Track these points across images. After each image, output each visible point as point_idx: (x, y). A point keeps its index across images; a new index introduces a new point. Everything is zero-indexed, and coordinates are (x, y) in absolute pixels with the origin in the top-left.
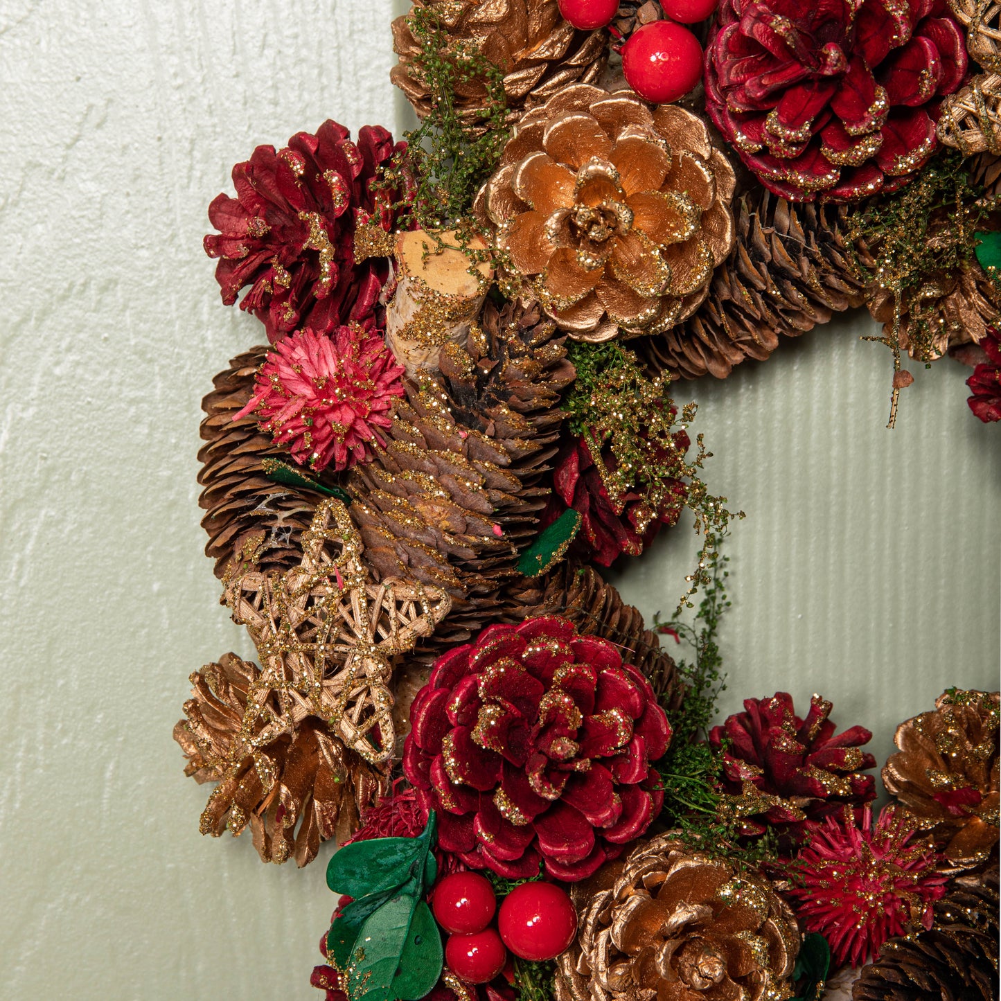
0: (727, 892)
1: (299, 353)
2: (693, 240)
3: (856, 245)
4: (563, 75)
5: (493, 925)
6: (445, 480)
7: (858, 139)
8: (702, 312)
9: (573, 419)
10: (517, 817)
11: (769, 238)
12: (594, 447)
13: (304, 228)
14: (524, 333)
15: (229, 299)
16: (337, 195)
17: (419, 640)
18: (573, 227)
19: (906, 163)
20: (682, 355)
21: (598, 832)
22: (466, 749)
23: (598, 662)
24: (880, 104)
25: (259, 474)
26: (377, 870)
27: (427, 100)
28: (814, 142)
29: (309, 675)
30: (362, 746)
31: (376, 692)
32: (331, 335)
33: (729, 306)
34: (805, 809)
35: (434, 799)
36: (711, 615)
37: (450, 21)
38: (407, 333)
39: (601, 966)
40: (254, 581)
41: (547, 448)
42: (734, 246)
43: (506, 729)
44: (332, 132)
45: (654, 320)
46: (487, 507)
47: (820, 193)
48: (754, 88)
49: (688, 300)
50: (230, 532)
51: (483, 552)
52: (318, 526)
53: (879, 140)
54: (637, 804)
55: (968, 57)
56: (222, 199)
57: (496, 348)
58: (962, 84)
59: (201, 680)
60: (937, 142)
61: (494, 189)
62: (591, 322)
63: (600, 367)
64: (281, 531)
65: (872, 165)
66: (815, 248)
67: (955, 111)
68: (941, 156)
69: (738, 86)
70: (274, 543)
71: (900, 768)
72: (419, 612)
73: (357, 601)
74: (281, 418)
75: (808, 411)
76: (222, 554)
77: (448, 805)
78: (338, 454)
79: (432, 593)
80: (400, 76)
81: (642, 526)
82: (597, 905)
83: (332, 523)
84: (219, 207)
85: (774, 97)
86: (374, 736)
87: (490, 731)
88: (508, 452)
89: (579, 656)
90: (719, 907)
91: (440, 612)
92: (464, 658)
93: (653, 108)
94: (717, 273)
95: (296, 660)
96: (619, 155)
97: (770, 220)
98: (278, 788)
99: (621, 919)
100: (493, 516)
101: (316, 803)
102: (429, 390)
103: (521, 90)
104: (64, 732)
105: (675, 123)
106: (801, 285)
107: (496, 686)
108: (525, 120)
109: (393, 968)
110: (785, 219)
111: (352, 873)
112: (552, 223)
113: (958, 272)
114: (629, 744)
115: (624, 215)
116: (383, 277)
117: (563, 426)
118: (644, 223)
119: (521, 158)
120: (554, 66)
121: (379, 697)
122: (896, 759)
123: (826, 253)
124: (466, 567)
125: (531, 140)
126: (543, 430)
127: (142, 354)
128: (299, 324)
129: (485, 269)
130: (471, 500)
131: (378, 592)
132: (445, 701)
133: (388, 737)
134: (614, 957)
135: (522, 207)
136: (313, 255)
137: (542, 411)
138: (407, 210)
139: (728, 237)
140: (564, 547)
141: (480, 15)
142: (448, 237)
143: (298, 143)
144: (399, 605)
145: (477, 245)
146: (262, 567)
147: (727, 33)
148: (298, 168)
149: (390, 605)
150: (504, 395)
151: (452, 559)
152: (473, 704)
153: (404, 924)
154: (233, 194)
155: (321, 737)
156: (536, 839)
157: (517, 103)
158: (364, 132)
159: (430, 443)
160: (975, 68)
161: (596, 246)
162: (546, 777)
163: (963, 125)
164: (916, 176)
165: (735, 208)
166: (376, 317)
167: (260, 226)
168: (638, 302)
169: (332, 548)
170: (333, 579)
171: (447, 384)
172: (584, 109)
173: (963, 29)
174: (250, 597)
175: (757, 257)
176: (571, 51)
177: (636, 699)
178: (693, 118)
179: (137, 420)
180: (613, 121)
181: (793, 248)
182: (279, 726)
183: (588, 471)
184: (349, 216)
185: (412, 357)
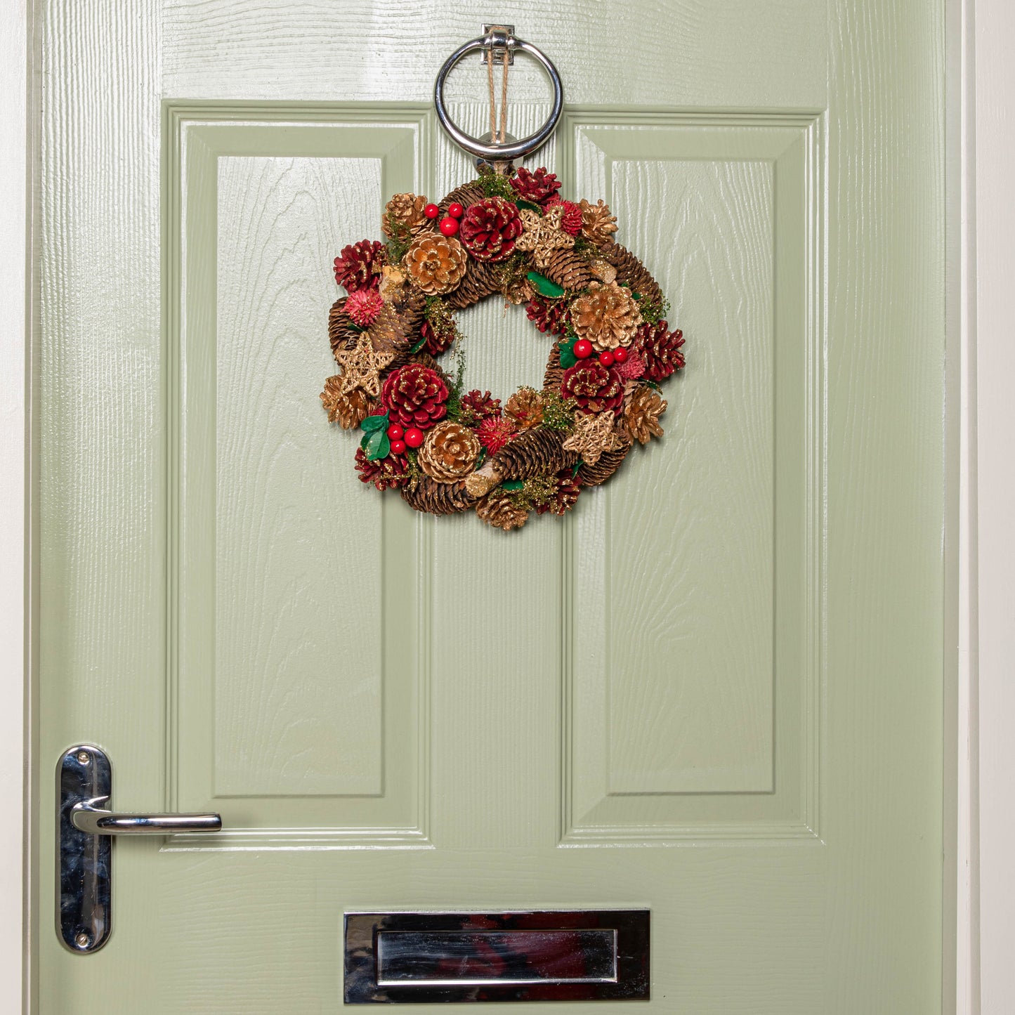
0: (462, 431)
1: (357, 296)
2: (456, 270)
3: (496, 273)
4: (425, 229)
5: (402, 439)
6: (393, 327)
7: (495, 246)
8: (458, 289)
9: (425, 314)
10: (409, 409)
11: (475, 271)
12: (431, 322)
13: (359, 265)
14: (414, 292)
15: (339, 284)
16: (368, 257)
17: (387, 367)
18: (427, 265)
19: (508, 253)
20: (454, 301)
21: (430, 414)
22: (398, 393)
23: (430, 374)
24: (500, 238)
25: (345, 327)
26: (374, 425)
27: (391, 235)
28: (485, 247)
29: (359, 375)
30: (371, 392)
31: (375, 379)
32: (365, 292)
33: (465, 288)
34: (483, 416)
35: (389, 406)
36: (460, 371)
37: (397, 216)
38: (385, 291)
39: (430, 449)
40: (345, 353)
41: (419, 321)
42: (466, 273)
43: (407, 388)
44: (366, 242)
45: (446, 290)
46: (404, 334)
47: (488, 259)
48: (471, 233)
49: (455, 285)
50: (338, 341)
51: (403, 346)
52: (361, 338)
53: (500, 247)
54: (439, 409)
55: (523, 228)
56: (338, 258)
57: (407, 296)
58: (522, 234)
59: (329, 380)
60: (515, 248)
61: (407, 256)
62: (430, 290)
63: (433, 301)
64: (351, 341)
65: (499, 253)
66: (487, 274)
67: (519, 241)
68: (516, 252)
69: (466, 233)
70: (349, 344)
71: (508, 408)
72: (386, 359)
73: (371, 356)
74: (352, 313)
75: (487, 319)
76: (335, 348)
77: (392, 407)
78: (367, 321)
79: (390, 355)
80: (384, 229)
81: (443, 343)
82: (429, 436)
84: (337, 260)
85: (475, 236)
86: (374, 390)
87: (403, 388)
88: (410, 321)
89: (425, 371)
90: (460, 435)
91: (391, 359)
92: (398, 372)
93: (447, 238)
94: (462, 279)
95: (355, 371)
96: (439, 249)
97: (476, 267)
98: (348, 405)
99: (435, 437)
100: (405, 336)
101: (358, 410)
102: (390, 305)
103: (414, 233)
104: (288, 399)
105: (452, 242)
106: (484, 283)
107: (405, 378)
108: (415, 240)
109: (378, 449)
110: (480, 267)
111: (367, 425)
112: (421, 264)
113: (522, 281)
114: (437, 393)
115: (439, 263)
116: (379, 277)
117: (423, 315)
118: (444, 266)
119: (414, 249)
120: (423, 227)
121: (376, 380)
122: (506, 406)
123: (490, 275)
124: (398, 350)
125: (416, 245)
126: (418, 316)
127: (312, 299)
128: (357, 289)
129: (405, 276)
130: (400, 332)
131: (376, 355)
132: (392, 382)
133: (378, 390)
134: (433, 447)
135: (414, 261)
136: (361, 272)
137: (417, 311)
138: (385, 261)
139: (465, 270)
140: (422, 345)
141: (405, 214)
142: (396, 268)
143: (358, 244)
144: (381, 358)
145: (403, 270)
146: (346, 350)
147: (465, 220)
148: (358, 250)
149: (379, 358)
150: (408, 307)
151: (395, 347)
152: (399, 382)
153: (380, 438)
154: (341, 257)
155: (360, 392)
156: (414, 417)
157: (413, 236)
158: (375, 242)
159: (390, 318)
160: (524, 231)
161: (432, 270)
162: (417, 399)
163: (521, 244)
164: (511, 256)
165: (467, 263)
166: (377, 288)
167: (349, 264)
168: (442, 285)
169: (365, 344)
170: (365, 351)
171: (394, 304)
172: (430, 238)
173: (521, 221)
174: (343, 357)
175: (473, 276)
176: (427, 223)
177: (440, 383)
178: (456, 240)
179: (310, 316)
180: (437, 240)
181: (481, 274)
182: (349, 388)
183: (429, 329)
184: (371, 262)
185: (386, 297)
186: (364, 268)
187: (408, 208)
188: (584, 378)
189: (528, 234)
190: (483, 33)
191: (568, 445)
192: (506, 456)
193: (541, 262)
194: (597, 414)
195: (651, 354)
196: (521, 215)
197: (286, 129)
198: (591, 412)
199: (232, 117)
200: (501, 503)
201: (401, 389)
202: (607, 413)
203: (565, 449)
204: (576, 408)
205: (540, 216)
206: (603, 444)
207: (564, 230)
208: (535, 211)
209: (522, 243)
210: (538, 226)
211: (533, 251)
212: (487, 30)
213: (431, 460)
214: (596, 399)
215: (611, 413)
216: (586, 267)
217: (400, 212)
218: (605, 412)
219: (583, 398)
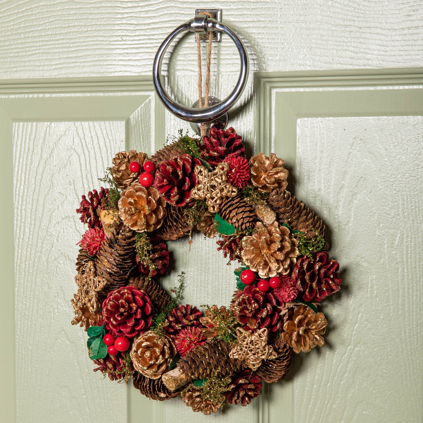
0: (155, 340)
4: (137, 180)
5: (114, 345)
6: (107, 258)
11: (173, 213)
14: (124, 230)
16: (95, 203)
19: (188, 201)
25: (84, 256)
26: (96, 332)
31: (94, 298)
34: (181, 327)
40: (79, 276)
41: (129, 253)
43: (113, 306)
50: (78, 267)
51: (115, 272)
53: (178, 196)
55: (198, 181)
58: (196, 186)
60: (191, 197)
63: (140, 237)
64: (85, 266)
65: (180, 201)
66: (180, 216)
67: (193, 192)
73: (92, 280)
77: (106, 321)
86: (93, 307)
88: (118, 254)
90: (153, 343)
93: (147, 188)
96: (138, 197)
101: (90, 320)
102: (106, 241)
105: (153, 191)
109: (97, 352)
111: (91, 333)
119: (122, 197)
120: (135, 178)
125: (124, 193)
126: (126, 250)
130: (112, 262)
131: (95, 279)
132: (106, 301)
137: (125, 246)
142: (111, 212)
144: (99, 282)
145: (116, 213)
146: (80, 274)
151: (109, 273)
153: (99, 343)
154: (81, 201)
156: (119, 328)
160: (198, 183)
169: (90, 271)
170: (89, 276)
172: (134, 188)
173: (195, 176)
174: (78, 280)
177: (141, 302)
180: (138, 190)
181: (177, 215)
184: (97, 207)
189: (200, 186)
191: (233, 354)
193: (212, 209)
194: (254, 331)
195: (303, 282)
196: (195, 171)
197: (61, 99)
198: (249, 329)
199: (25, 91)
202: (262, 330)
204: (239, 325)
205: (210, 171)
206: (260, 354)
207: (229, 182)
208: (206, 167)
209: (196, 194)
210: (206, 180)
211: (205, 199)
214: (253, 319)
215: (265, 330)
216: (251, 211)
218: (260, 329)
219: (243, 318)
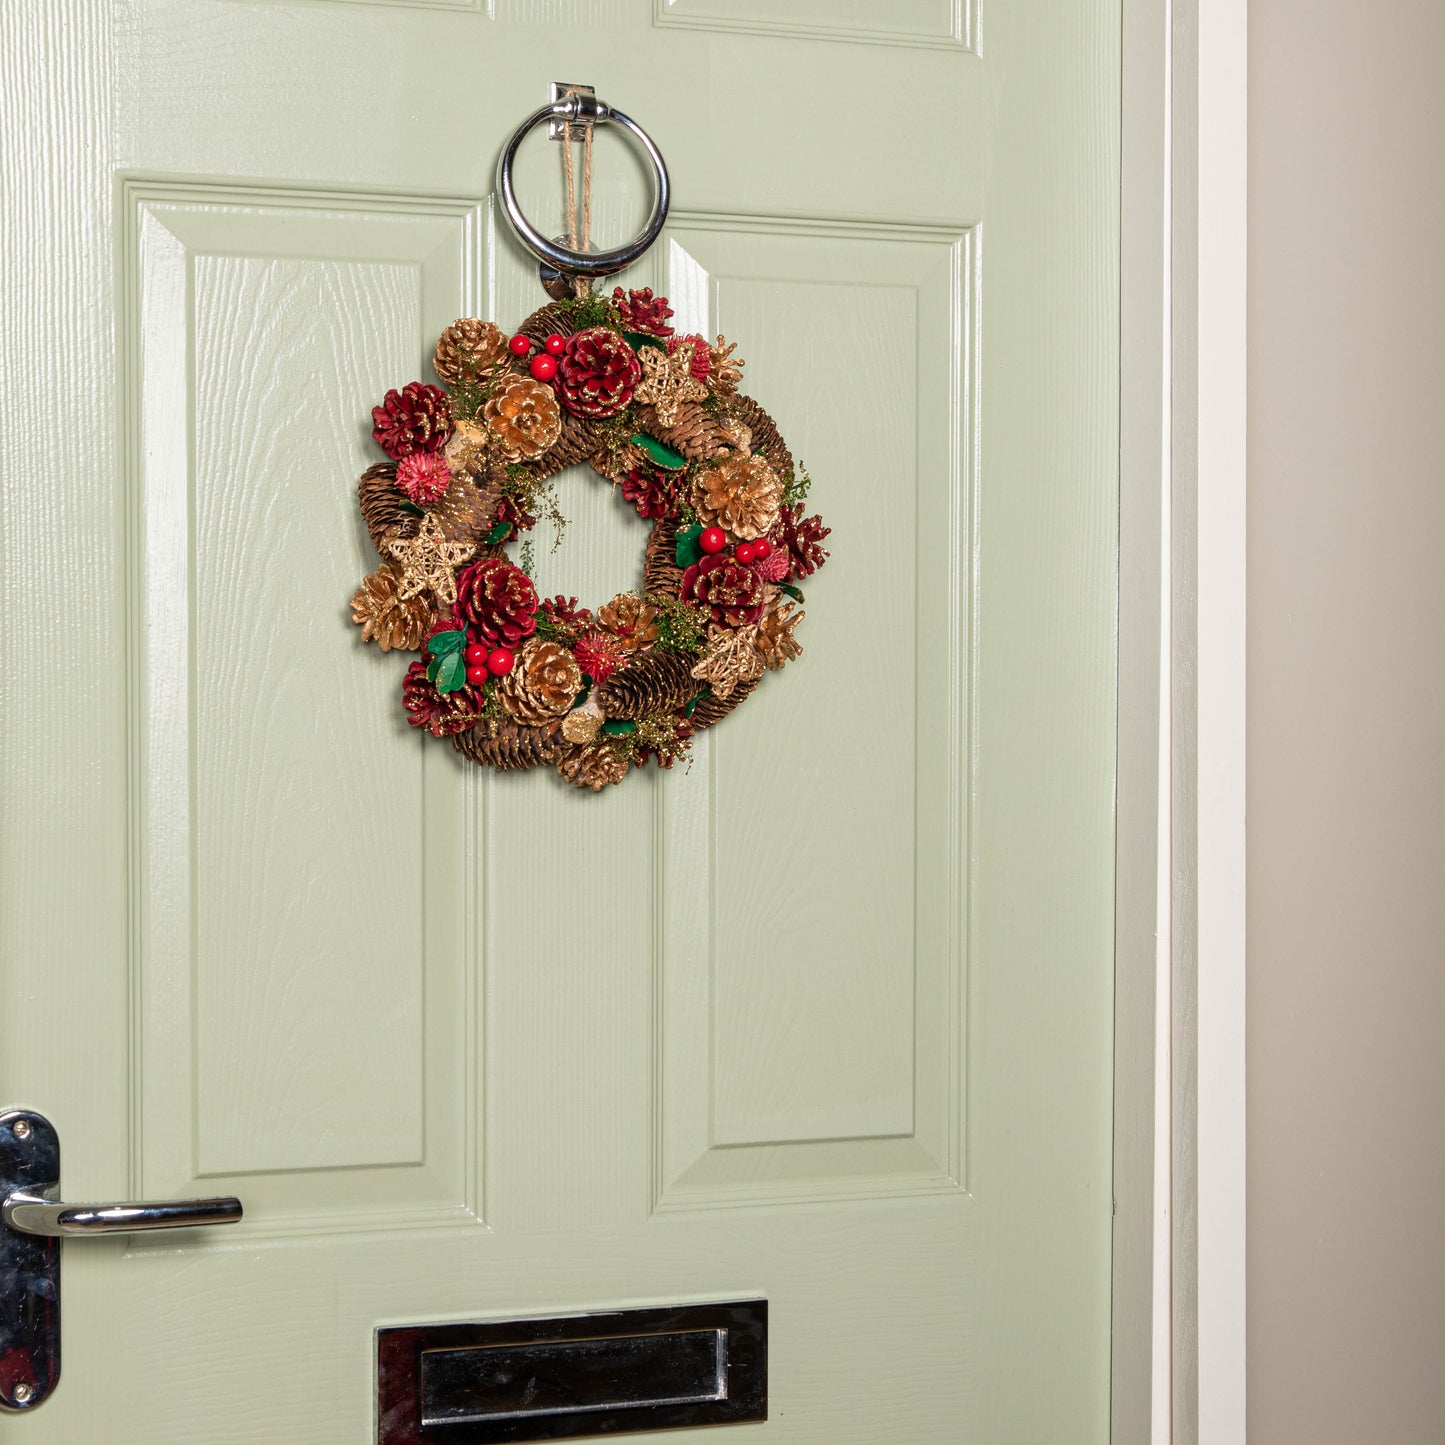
0: (562, 654)
1: (412, 463)
5: (486, 663)
6: (473, 507)
7: (611, 397)
10: (499, 621)
12: (512, 500)
13: (419, 419)
14: (495, 457)
16: (430, 407)
17: (464, 562)
18: (521, 421)
21: (524, 629)
22: (483, 599)
24: (621, 385)
25: (396, 506)
26: (447, 643)
27: (453, 376)
28: (596, 398)
29: (425, 574)
30: (445, 598)
31: (450, 579)
32: (425, 456)
35: (468, 618)
37: (468, 349)
38: (454, 456)
42: (560, 432)
43: (494, 592)
46: (486, 516)
47: (593, 414)
48: (580, 378)
50: (384, 526)
52: (425, 522)
53: (617, 398)
54: (532, 622)
55: (642, 373)
56: (377, 408)
57: (488, 463)
58: (643, 380)
60: (633, 400)
61: (486, 408)
62: (515, 456)
63: (515, 471)
64: (406, 525)
65: (613, 406)
67: (639, 389)
68: (632, 404)
69: (571, 377)
70: (406, 530)
71: (602, 621)
72: (464, 551)
73: (442, 547)
74: (408, 486)
77: (473, 620)
78: (430, 499)
79: (467, 545)
82: (517, 658)
83: (431, 521)
84: (376, 410)
85: (586, 382)
86: (450, 595)
87: (490, 592)
90: (562, 658)
91: (471, 552)
92: (480, 568)
95: (420, 568)
96: (534, 398)
98: (407, 616)
99: (528, 661)
100: (488, 520)
101: (418, 622)
102: (465, 476)
109: (451, 678)
110: (576, 425)
111: (437, 645)
112: (514, 420)
113: (625, 445)
116: (449, 436)
119: (498, 398)
121: (451, 581)
122: (600, 618)
123: (588, 437)
124: (480, 538)
125: (501, 391)
128: (412, 453)
129: (485, 435)
131: (449, 545)
132: (473, 584)
133: (455, 595)
134: (526, 674)
135: (497, 414)
136: (421, 428)
138: (456, 414)
139: (560, 428)
140: (508, 532)
141: (478, 348)
142: (472, 423)
143: (406, 389)
144: (457, 549)
145: (482, 427)
147: (566, 359)
148: (414, 397)
149: (454, 551)
150: (492, 478)
152: (483, 584)
153: (456, 662)
154: (381, 406)
155: (422, 598)
156: (504, 634)
159: (468, 493)
160: (647, 376)
161: (528, 428)
162: (512, 608)
163: (641, 394)
164: (625, 410)
166: (441, 451)
167: (403, 417)
168: (537, 448)
169: (430, 531)
170: (433, 541)
171: (472, 474)
173: (641, 363)
174: (397, 548)
176: (505, 363)
178: (549, 387)
180: (529, 386)
182: (411, 593)
183: (509, 510)
184: (434, 415)
185: (453, 464)
186: (425, 420)
187: (482, 339)
188: (719, 580)
189: (651, 380)
190: (554, 99)
191: (698, 671)
192: (623, 687)
193: (666, 421)
194: (736, 629)
196: (641, 355)
198: (728, 626)
200: (602, 752)
201: (487, 593)
202: (748, 628)
203: (695, 677)
204: (711, 620)
205: (667, 356)
206: (742, 670)
207: (694, 376)
208: (660, 348)
209: (643, 392)
210: (665, 370)
211: (656, 404)
212: (560, 94)
213: (522, 693)
214: (735, 611)
215: (753, 629)
216: (719, 428)
217: (472, 345)
218: (745, 627)
219: (720, 609)
